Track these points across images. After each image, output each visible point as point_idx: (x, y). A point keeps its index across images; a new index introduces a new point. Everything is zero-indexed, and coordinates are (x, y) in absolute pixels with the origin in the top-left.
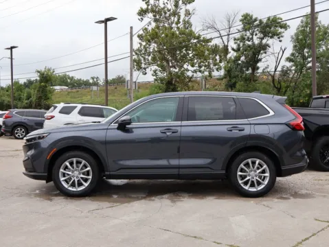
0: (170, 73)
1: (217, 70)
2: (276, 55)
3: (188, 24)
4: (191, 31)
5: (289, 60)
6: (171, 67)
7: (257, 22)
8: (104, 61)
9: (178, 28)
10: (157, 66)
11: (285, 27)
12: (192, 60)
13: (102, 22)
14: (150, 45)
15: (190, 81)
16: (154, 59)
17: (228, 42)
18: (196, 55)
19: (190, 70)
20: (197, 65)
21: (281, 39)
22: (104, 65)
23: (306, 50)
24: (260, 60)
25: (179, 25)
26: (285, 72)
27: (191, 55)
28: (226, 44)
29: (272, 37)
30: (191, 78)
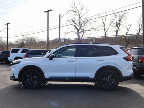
2: (127, 27)
8: (47, 29)
13: (46, 12)
17: (105, 21)
22: (47, 31)
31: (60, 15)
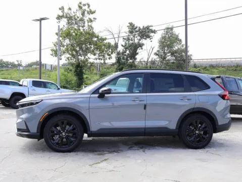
0: (78, 60)
1: (109, 58)
2: (148, 51)
3: (91, 27)
4: (93, 32)
5: (156, 54)
6: (79, 56)
7: (137, 29)
8: (39, 49)
9: (84, 30)
10: (69, 54)
11: (154, 32)
12: (93, 51)
13: (38, 20)
14: (64, 40)
15: (91, 65)
16: (67, 50)
17: (118, 40)
18: (96, 48)
19: (91, 58)
20: (97, 55)
21: (151, 40)
23: (166, 48)
24: (137, 54)
25: (84, 28)
26: (153, 62)
27: (93, 48)
28: (117, 42)
29: (145, 39)
30: (93, 63)
31: (59, 26)
